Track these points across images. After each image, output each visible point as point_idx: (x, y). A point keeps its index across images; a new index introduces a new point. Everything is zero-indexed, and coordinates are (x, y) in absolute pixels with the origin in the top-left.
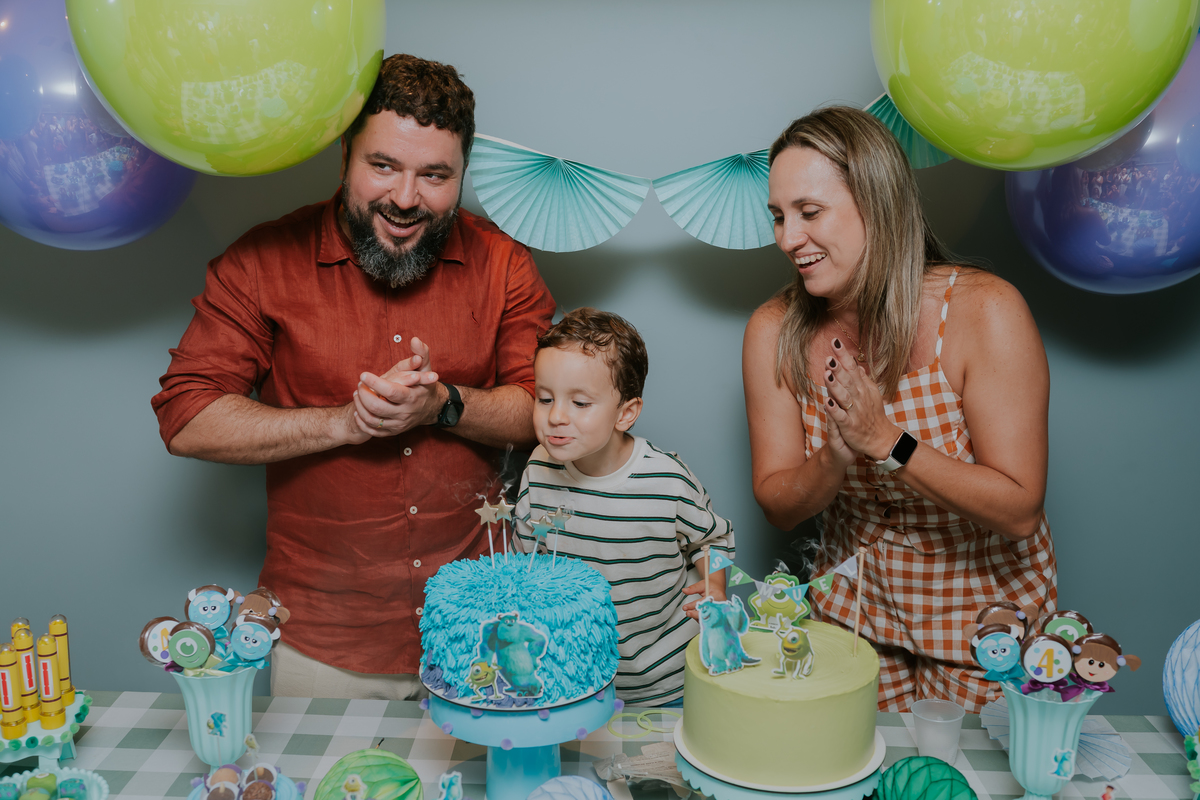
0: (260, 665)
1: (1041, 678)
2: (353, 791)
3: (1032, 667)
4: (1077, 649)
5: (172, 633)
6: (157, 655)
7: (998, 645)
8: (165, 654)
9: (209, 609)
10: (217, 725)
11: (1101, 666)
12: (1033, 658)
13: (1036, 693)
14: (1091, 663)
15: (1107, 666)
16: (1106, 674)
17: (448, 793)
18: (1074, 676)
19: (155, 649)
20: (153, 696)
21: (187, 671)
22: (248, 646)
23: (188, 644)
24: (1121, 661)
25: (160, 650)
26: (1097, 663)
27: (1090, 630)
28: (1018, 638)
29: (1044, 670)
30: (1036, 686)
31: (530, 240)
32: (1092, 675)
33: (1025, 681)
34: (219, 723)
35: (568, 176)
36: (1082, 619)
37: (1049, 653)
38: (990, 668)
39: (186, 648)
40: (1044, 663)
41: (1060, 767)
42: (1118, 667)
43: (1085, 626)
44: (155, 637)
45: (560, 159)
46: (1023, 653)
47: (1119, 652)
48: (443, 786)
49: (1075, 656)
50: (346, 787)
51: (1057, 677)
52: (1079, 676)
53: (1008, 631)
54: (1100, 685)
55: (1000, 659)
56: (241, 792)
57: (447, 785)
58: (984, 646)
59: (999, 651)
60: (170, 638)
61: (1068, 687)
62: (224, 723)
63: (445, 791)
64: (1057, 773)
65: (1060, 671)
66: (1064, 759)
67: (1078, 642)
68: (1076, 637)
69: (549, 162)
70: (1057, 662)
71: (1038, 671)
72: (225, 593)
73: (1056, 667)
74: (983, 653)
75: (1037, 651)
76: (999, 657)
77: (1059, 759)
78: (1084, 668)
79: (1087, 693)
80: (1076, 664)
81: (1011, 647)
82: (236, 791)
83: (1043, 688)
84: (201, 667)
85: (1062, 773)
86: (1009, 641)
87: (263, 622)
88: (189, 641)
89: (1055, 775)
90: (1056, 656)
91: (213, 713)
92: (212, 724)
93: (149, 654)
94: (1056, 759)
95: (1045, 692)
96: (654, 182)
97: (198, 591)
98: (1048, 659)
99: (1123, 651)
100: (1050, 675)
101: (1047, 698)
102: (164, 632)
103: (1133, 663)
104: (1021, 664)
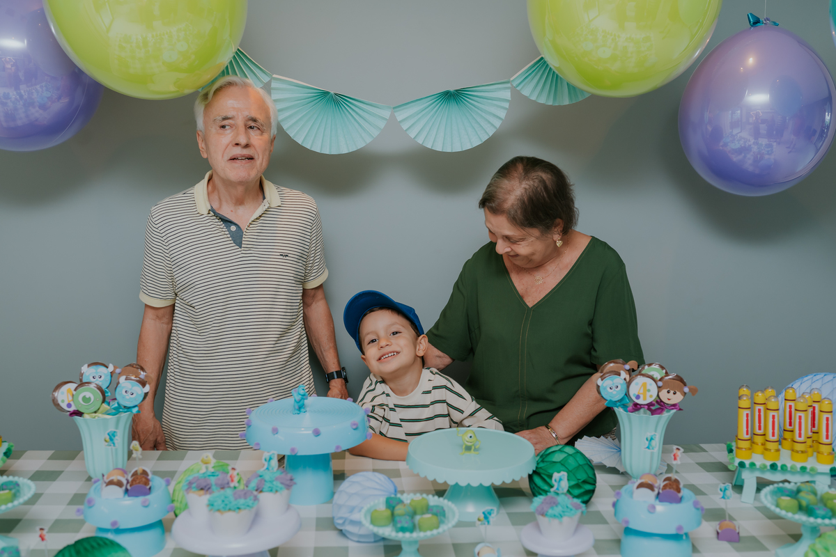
0: (135, 410)
1: (640, 402)
2: (206, 463)
3: (634, 394)
4: (660, 384)
5: (75, 390)
6: (64, 406)
7: (613, 384)
8: (69, 405)
9: (97, 378)
10: (111, 439)
11: (674, 394)
12: (634, 389)
13: (637, 412)
14: (668, 392)
15: (678, 393)
16: (677, 398)
17: (269, 464)
18: (659, 402)
19: (63, 401)
20: (50, 453)
21: (86, 416)
22: (127, 397)
23: (87, 397)
24: (686, 390)
25: (66, 403)
26: (672, 392)
27: (666, 373)
28: (625, 379)
29: (641, 396)
30: (637, 407)
31: (312, 145)
32: (669, 399)
33: (630, 405)
34: (113, 437)
35: (337, 103)
36: (662, 368)
37: (644, 385)
38: (608, 399)
39: (86, 400)
40: (641, 391)
41: (650, 444)
42: (684, 394)
43: (664, 371)
44: (63, 393)
45: (332, 92)
46: (628, 387)
47: (685, 385)
48: (266, 460)
49: (659, 387)
50: (202, 461)
51: (649, 400)
52: (661, 401)
53: (619, 375)
54: (674, 406)
55: (615, 393)
56: (128, 482)
57: (268, 459)
58: (605, 385)
59: (614, 388)
60: (74, 393)
61: (657, 407)
62: (116, 437)
63: (266, 464)
64: (648, 448)
65: (651, 396)
66: (652, 439)
67: (661, 380)
68: (659, 378)
69: (325, 94)
70: (649, 391)
71: (638, 397)
72: (107, 367)
73: (648, 394)
74: (604, 389)
75: (637, 384)
76: (614, 391)
77: (649, 439)
78: (664, 396)
79: (667, 412)
80: (660, 394)
81: (621, 384)
82: (125, 482)
83: (641, 408)
84: (95, 412)
85: (651, 448)
86: (620, 381)
87: (137, 381)
88: (88, 394)
89: (647, 449)
90: (648, 387)
91: (108, 432)
92: (108, 439)
93: (58, 405)
94: (647, 439)
95: (642, 410)
96: (394, 108)
97: (89, 366)
98: (644, 389)
99: (687, 384)
100: (645, 399)
101: (643, 414)
102: (69, 390)
103: (693, 391)
104: (627, 394)
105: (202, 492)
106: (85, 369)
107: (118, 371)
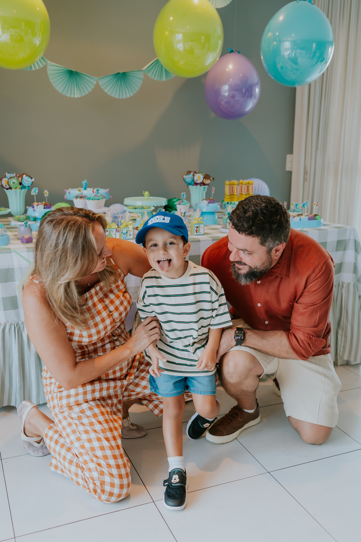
1: (197, 182)
6: (4, 186)
7: (189, 177)
8: (6, 186)
12: (196, 178)
13: (197, 186)
19: (4, 184)
21: (13, 189)
23: (14, 182)
26: (207, 179)
30: (196, 184)
31: (65, 93)
32: (206, 182)
37: (199, 176)
38: (187, 182)
39: (14, 183)
42: (210, 180)
44: (3, 181)
47: (211, 177)
52: (204, 182)
53: (190, 174)
54: (208, 184)
60: (9, 180)
61: (203, 184)
65: (201, 180)
71: (197, 180)
72: (13, 174)
74: (186, 179)
75: (197, 176)
76: (189, 179)
79: (206, 186)
80: (204, 180)
81: (192, 176)
83: (198, 184)
84: (16, 188)
88: (15, 181)
97: (8, 173)
98: (199, 178)
100: (199, 181)
101: (199, 186)
102: (5, 180)
103: (213, 179)
104: (193, 180)
105: (81, 198)
106: (6, 174)
107: (18, 175)
